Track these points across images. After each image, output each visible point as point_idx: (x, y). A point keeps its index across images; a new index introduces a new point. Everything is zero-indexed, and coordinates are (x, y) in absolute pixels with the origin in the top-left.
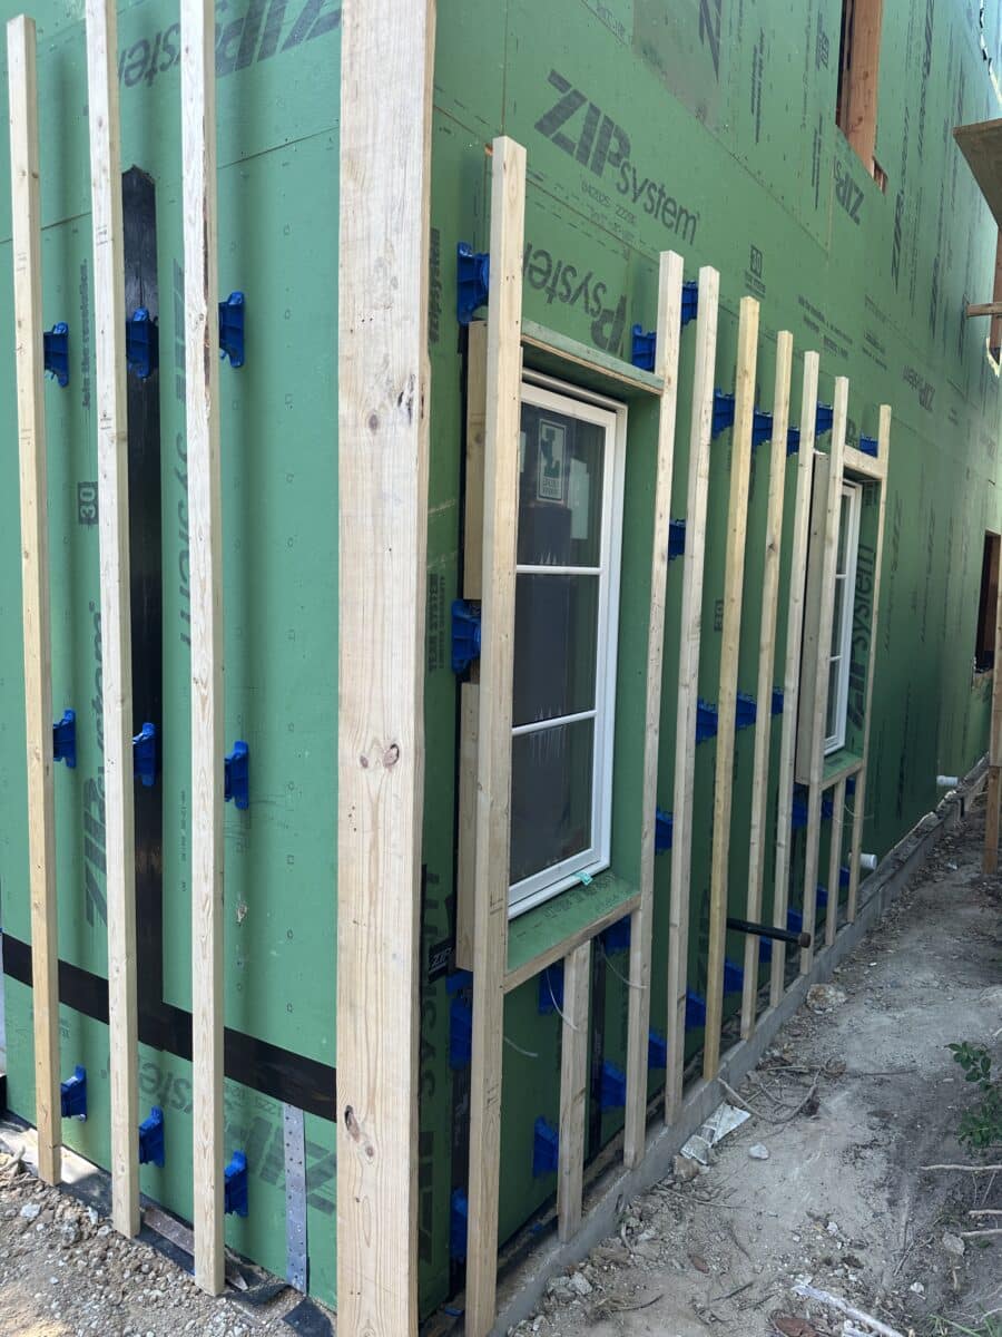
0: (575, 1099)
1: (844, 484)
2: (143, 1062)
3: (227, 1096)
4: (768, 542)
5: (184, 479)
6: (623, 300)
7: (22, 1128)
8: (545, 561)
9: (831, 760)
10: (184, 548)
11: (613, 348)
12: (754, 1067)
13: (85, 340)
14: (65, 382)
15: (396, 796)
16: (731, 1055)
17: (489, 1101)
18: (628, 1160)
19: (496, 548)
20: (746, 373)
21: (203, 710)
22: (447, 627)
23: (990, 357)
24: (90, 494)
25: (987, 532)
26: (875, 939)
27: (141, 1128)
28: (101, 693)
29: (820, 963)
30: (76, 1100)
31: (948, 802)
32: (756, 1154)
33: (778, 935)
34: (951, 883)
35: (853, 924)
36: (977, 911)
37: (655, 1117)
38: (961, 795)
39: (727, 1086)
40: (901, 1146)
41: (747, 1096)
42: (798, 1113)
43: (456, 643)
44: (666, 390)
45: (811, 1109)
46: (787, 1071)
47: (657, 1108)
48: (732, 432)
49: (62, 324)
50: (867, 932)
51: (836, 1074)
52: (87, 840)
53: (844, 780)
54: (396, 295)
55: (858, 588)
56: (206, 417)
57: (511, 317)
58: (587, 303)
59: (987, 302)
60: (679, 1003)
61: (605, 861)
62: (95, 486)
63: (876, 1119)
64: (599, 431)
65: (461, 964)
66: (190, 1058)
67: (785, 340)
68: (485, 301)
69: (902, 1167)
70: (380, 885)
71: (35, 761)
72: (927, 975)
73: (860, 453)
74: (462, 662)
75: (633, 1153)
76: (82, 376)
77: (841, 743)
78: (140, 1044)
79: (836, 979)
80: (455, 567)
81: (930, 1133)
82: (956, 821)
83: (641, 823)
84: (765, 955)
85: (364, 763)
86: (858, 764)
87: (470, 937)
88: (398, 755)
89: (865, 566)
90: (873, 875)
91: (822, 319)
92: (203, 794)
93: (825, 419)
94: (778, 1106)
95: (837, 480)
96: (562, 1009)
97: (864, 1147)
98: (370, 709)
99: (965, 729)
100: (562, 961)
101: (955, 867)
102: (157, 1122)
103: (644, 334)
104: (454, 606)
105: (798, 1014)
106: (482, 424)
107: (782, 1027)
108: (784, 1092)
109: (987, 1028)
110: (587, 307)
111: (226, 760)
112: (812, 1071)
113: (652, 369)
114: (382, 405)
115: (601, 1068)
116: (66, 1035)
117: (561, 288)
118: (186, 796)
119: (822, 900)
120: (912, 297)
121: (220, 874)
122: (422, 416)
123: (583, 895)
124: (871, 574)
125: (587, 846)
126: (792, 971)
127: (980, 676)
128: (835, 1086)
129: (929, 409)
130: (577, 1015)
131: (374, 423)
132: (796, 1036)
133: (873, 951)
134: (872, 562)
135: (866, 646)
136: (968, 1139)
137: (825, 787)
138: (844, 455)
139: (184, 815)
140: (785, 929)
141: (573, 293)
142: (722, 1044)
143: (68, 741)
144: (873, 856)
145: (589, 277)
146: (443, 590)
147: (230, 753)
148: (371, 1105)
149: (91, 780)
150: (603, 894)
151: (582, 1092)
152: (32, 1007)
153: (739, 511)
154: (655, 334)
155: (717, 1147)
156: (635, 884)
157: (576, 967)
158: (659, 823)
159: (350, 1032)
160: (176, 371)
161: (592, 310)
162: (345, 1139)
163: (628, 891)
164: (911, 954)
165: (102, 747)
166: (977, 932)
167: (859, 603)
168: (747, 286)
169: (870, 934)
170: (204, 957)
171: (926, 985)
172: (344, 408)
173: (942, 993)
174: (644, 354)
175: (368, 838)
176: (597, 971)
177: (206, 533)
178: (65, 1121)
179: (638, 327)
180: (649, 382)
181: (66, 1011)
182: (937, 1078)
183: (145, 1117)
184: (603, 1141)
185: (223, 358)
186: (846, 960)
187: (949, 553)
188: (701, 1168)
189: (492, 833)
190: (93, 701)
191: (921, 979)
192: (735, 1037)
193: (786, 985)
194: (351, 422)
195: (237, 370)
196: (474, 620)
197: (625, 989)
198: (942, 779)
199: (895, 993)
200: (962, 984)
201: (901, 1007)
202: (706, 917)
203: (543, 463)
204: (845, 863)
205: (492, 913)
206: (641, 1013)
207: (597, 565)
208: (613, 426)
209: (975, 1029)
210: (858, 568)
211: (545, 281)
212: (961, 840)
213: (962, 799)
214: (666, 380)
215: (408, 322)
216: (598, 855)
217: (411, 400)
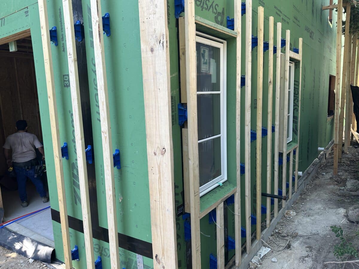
0: (221, 248)
1: (290, 62)
2: (95, 243)
3: (120, 252)
4: (269, 81)
5: (95, 72)
6: (223, 9)
7: (61, 263)
8: (204, 90)
9: (289, 145)
10: (97, 93)
11: (221, 24)
12: (271, 235)
13: (62, 31)
14: (57, 45)
15: (165, 163)
16: (264, 232)
17: (197, 251)
18: (237, 265)
19: (191, 87)
20: (261, 30)
21: (106, 140)
22: (177, 112)
23: (329, 22)
24: (67, 78)
25: (330, 75)
26: (303, 196)
27: (95, 263)
28: (74, 137)
29: (287, 204)
30: (76, 255)
31: (321, 155)
32: (274, 261)
33: (276, 197)
34: (324, 179)
35: (296, 192)
36: (332, 186)
37: (244, 251)
38: (325, 153)
39: (264, 241)
40: (316, 256)
41: (269, 244)
42: (285, 248)
43: (180, 116)
44: (238, 36)
45: (289, 247)
46: (280, 236)
47: (244, 249)
48: (257, 48)
49: (55, 27)
50: (301, 194)
51: (295, 236)
52: (73, 180)
53: (293, 151)
54: (157, 10)
55: (294, 94)
56: (100, 52)
57: (192, 15)
58: (213, 10)
59: (328, 5)
60: (249, 218)
61: (226, 179)
62: (68, 75)
63: (308, 249)
64: (218, 49)
65: (187, 211)
66: (108, 242)
67: (271, 19)
68: (183, 11)
69: (317, 262)
70: (162, 190)
71: (57, 158)
72: (319, 206)
73: (294, 53)
74: (182, 122)
75: (238, 262)
76: (62, 42)
77: (291, 140)
78: (93, 239)
79: (293, 208)
80: (178, 93)
81: (324, 252)
82: (324, 161)
83: (236, 167)
84: (272, 203)
85: (155, 154)
86: (296, 145)
87: (189, 204)
88: (165, 151)
89: (296, 87)
90: (301, 177)
91: (281, 12)
92: (107, 165)
93: (283, 43)
94: (279, 246)
95: (288, 61)
96: (216, 222)
97: (305, 257)
98: (156, 138)
99: (325, 133)
100: (216, 208)
101: (325, 174)
102: (100, 261)
103: (230, 19)
104: (178, 105)
105: (282, 219)
106: (184, 49)
107: (278, 223)
108: (280, 242)
109: (339, 221)
110: (213, 11)
111: (113, 155)
112: (288, 235)
113: (233, 30)
114: (154, 44)
115: (228, 238)
116: (71, 236)
117: (205, 6)
118: (102, 166)
119: (287, 186)
120: (307, 5)
121: (114, 188)
122: (167, 47)
123: (220, 189)
124: (298, 89)
125: (220, 174)
126: (280, 207)
127: (329, 118)
128: (295, 240)
129: (313, 39)
130: (221, 224)
131: (152, 50)
132: (282, 225)
133: (303, 200)
134: (298, 86)
135: (297, 111)
136: (337, 253)
137: (287, 153)
138: (290, 54)
139: (102, 171)
140: (277, 195)
141: (209, 8)
142: (261, 229)
143: (65, 152)
144: (301, 172)
145: (213, 2)
146: (175, 101)
147: (114, 153)
148: (163, 254)
149: (74, 163)
150: (226, 188)
151: (223, 246)
152: (61, 229)
153: (261, 72)
154: (234, 19)
155: (262, 259)
156: (235, 185)
157: (220, 210)
158: (241, 166)
159: (156, 233)
160: (90, 39)
161: (215, 12)
162: (156, 264)
163: (233, 187)
164: (314, 200)
165: (76, 153)
166: (333, 192)
167: (295, 98)
168: (260, 3)
169: (301, 195)
170: (111, 213)
171: (319, 209)
172: (143, 46)
173: (324, 211)
174: (231, 25)
175: (158, 176)
176: (225, 210)
177: (103, 88)
178: (73, 261)
179: (228, 17)
180: (233, 34)
181: (71, 230)
182: (325, 236)
183: (96, 259)
184: (229, 259)
185: (104, 34)
186: (295, 203)
187: (320, 82)
188: (258, 265)
189: (194, 172)
190: (72, 139)
191: (318, 207)
192: (265, 227)
193: (279, 211)
194: (145, 50)
195: (109, 37)
196: (185, 109)
197: (233, 215)
198: (320, 148)
199: (310, 211)
200: (330, 208)
201: (312, 216)
202: (255, 193)
203: (202, 60)
204: (294, 175)
205: (195, 196)
206: (239, 222)
207: (219, 90)
208: (222, 47)
209: (335, 221)
210: (294, 88)
211: (200, 4)
212: (326, 166)
213: (325, 154)
214: (238, 33)
215: (161, 18)
216: (224, 177)
217: (163, 42)
